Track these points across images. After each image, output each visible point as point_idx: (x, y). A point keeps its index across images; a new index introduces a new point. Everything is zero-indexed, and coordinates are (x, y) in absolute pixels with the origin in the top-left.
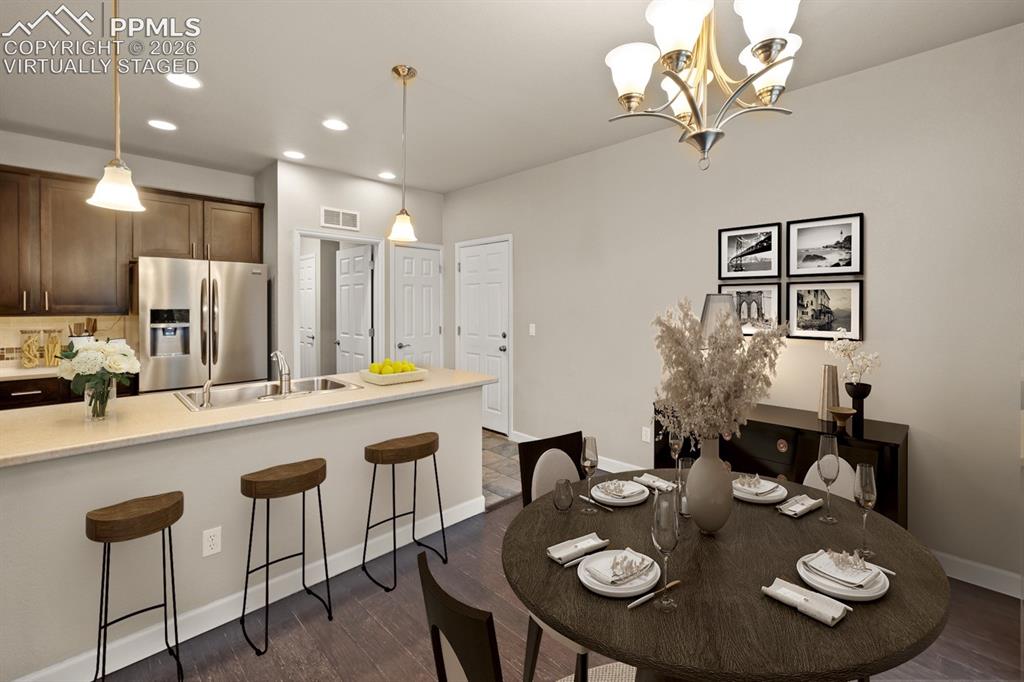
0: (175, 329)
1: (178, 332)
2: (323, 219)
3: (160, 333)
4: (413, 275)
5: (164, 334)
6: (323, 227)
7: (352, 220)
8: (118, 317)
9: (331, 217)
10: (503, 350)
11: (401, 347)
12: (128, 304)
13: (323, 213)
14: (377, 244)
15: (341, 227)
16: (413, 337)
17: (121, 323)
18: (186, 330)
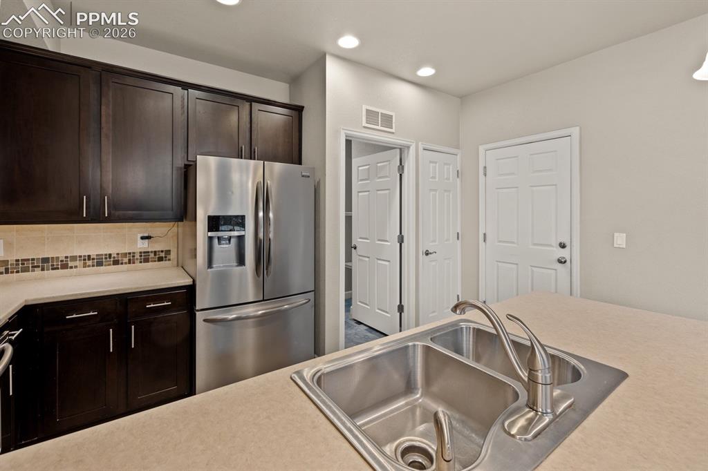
0: (230, 238)
1: (233, 240)
2: (364, 119)
3: (216, 241)
4: (437, 180)
5: (219, 243)
6: (365, 127)
7: (387, 120)
8: (172, 224)
9: (371, 115)
10: (562, 261)
11: (427, 254)
12: (184, 210)
13: (364, 113)
14: (408, 147)
15: (379, 128)
16: (437, 243)
17: (175, 229)
18: (241, 239)
